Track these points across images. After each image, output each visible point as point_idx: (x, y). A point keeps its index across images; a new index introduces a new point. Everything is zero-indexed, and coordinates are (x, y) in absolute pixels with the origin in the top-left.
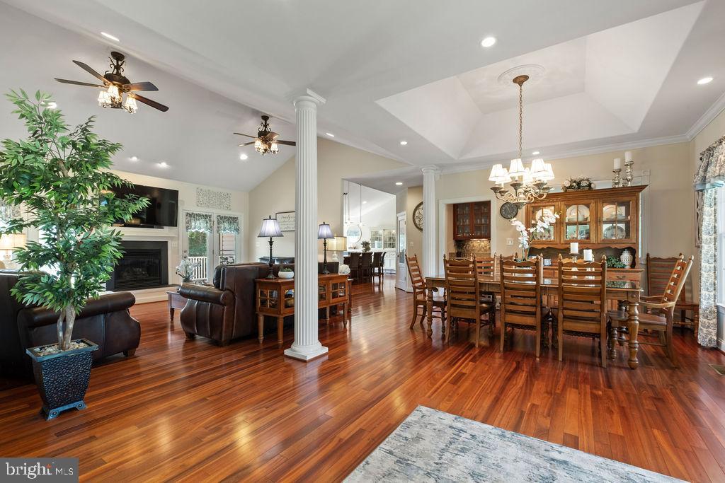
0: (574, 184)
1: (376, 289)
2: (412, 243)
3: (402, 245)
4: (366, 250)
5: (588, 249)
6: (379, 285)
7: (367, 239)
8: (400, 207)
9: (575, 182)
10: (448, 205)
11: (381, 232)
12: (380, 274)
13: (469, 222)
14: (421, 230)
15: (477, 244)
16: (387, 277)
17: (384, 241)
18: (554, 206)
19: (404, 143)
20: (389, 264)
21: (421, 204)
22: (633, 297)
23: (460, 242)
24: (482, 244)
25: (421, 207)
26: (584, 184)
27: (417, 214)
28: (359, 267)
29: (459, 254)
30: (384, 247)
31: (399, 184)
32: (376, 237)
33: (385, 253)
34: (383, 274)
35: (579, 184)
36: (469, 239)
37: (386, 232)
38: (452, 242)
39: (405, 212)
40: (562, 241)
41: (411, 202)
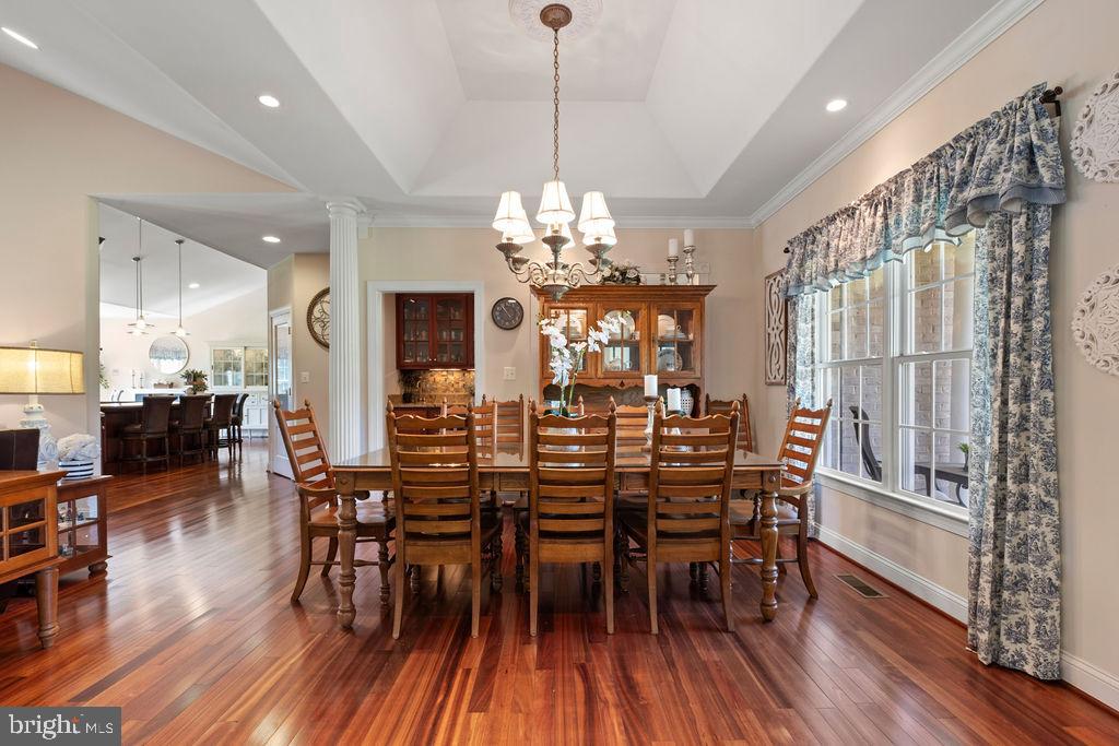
0: (617, 274)
1: (223, 476)
2: (305, 374)
3: (284, 381)
4: (195, 390)
5: (674, 387)
6: (230, 466)
7: (202, 364)
8: (277, 296)
9: (617, 269)
10: (387, 296)
11: (238, 352)
12: (234, 441)
13: (428, 336)
14: (326, 346)
15: (443, 379)
16: (253, 445)
17: (247, 372)
18: (586, 309)
19: (269, 101)
20: (256, 418)
21: (326, 292)
22: (771, 482)
23: (409, 375)
24: (451, 378)
25: (327, 298)
26: (631, 275)
27: (317, 313)
28: (172, 430)
29: (407, 398)
30: (247, 384)
31: (272, 239)
32: (226, 365)
33: (245, 396)
34: (240, 441)
35: (623, 273)
36: (427, 368)
37: (250, 353)
38: (395, 374)
39: (288, 308)
40: (600, 374)
41: (304, 286)
